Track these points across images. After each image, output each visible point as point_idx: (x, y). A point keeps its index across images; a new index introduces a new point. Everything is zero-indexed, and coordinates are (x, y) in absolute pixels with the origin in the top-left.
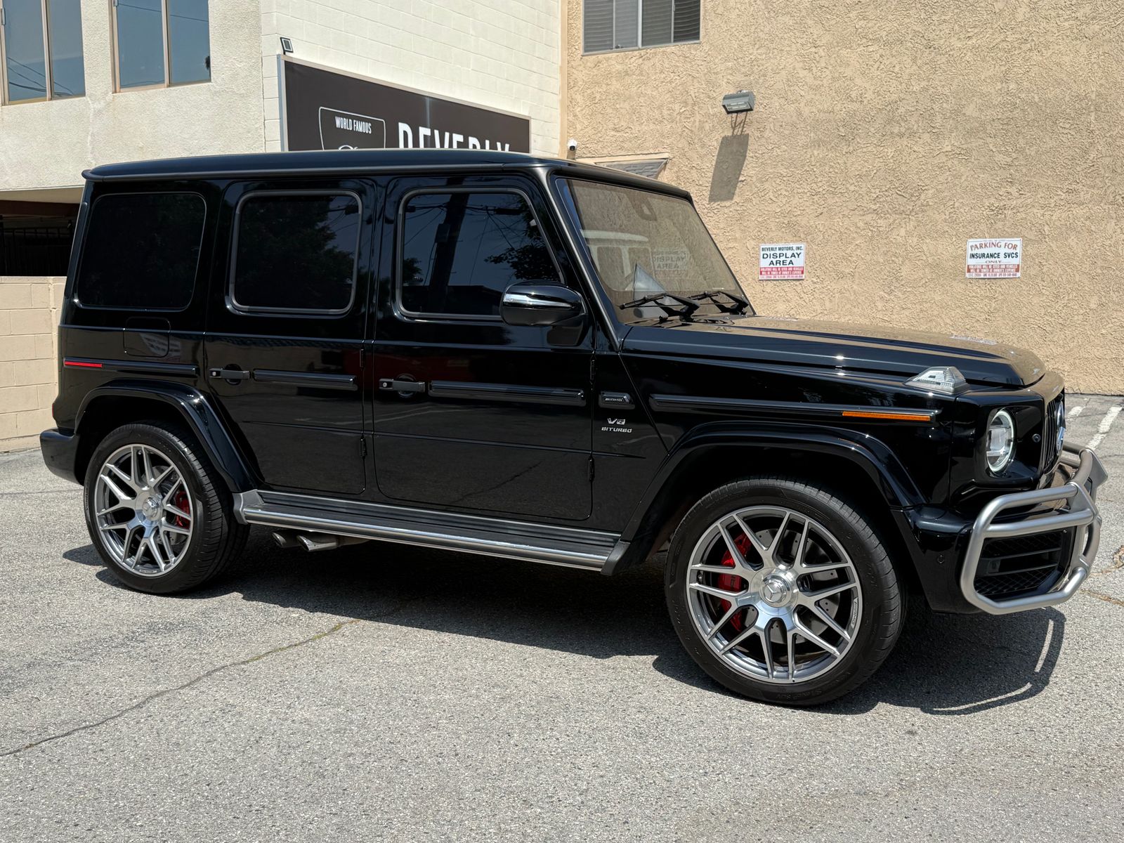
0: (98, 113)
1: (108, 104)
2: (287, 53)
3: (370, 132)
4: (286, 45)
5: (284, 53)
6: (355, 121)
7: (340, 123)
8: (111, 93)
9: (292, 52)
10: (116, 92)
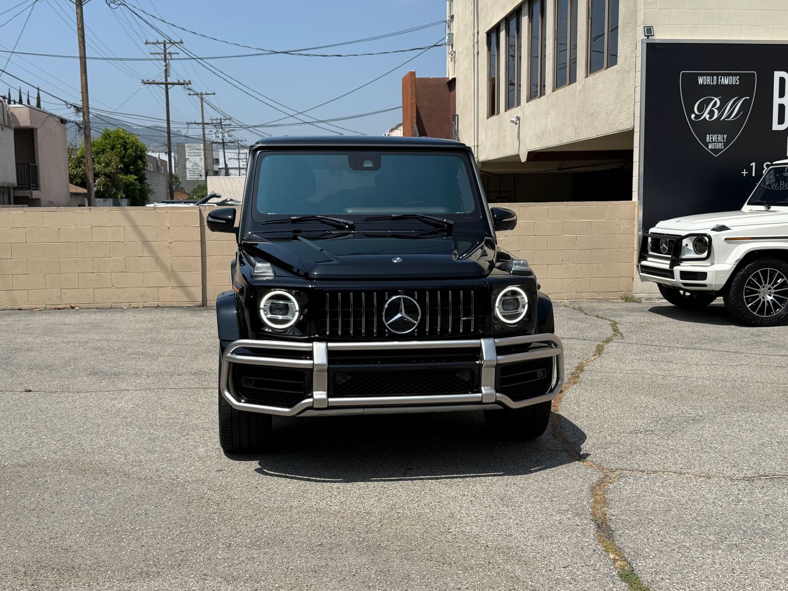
0: (580, 92)
1: (584, 86)
2: (650, 37)
3: (738, 84)
4: (649, 31)
5: (648, 38)
6: (720, 77)
7: (701, 80)
8: (584, 79)
9: (653, 36)
10: (587, 77)
